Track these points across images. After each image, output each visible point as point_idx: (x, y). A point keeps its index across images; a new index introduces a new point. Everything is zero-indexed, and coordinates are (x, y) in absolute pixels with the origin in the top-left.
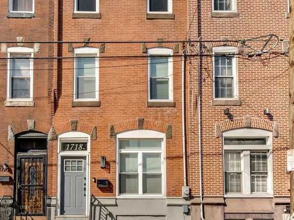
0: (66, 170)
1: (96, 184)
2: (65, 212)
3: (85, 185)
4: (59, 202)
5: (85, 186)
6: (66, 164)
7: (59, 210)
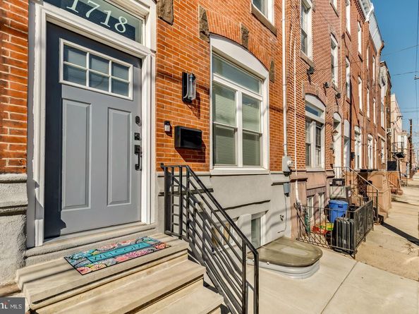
0: (65, 78)
1: (172, 139)
2: (64, 225)
3: (137, 137)
4: (40, 193)
5: (137, 143)
6: (66, 59)
7: (39, 225)
